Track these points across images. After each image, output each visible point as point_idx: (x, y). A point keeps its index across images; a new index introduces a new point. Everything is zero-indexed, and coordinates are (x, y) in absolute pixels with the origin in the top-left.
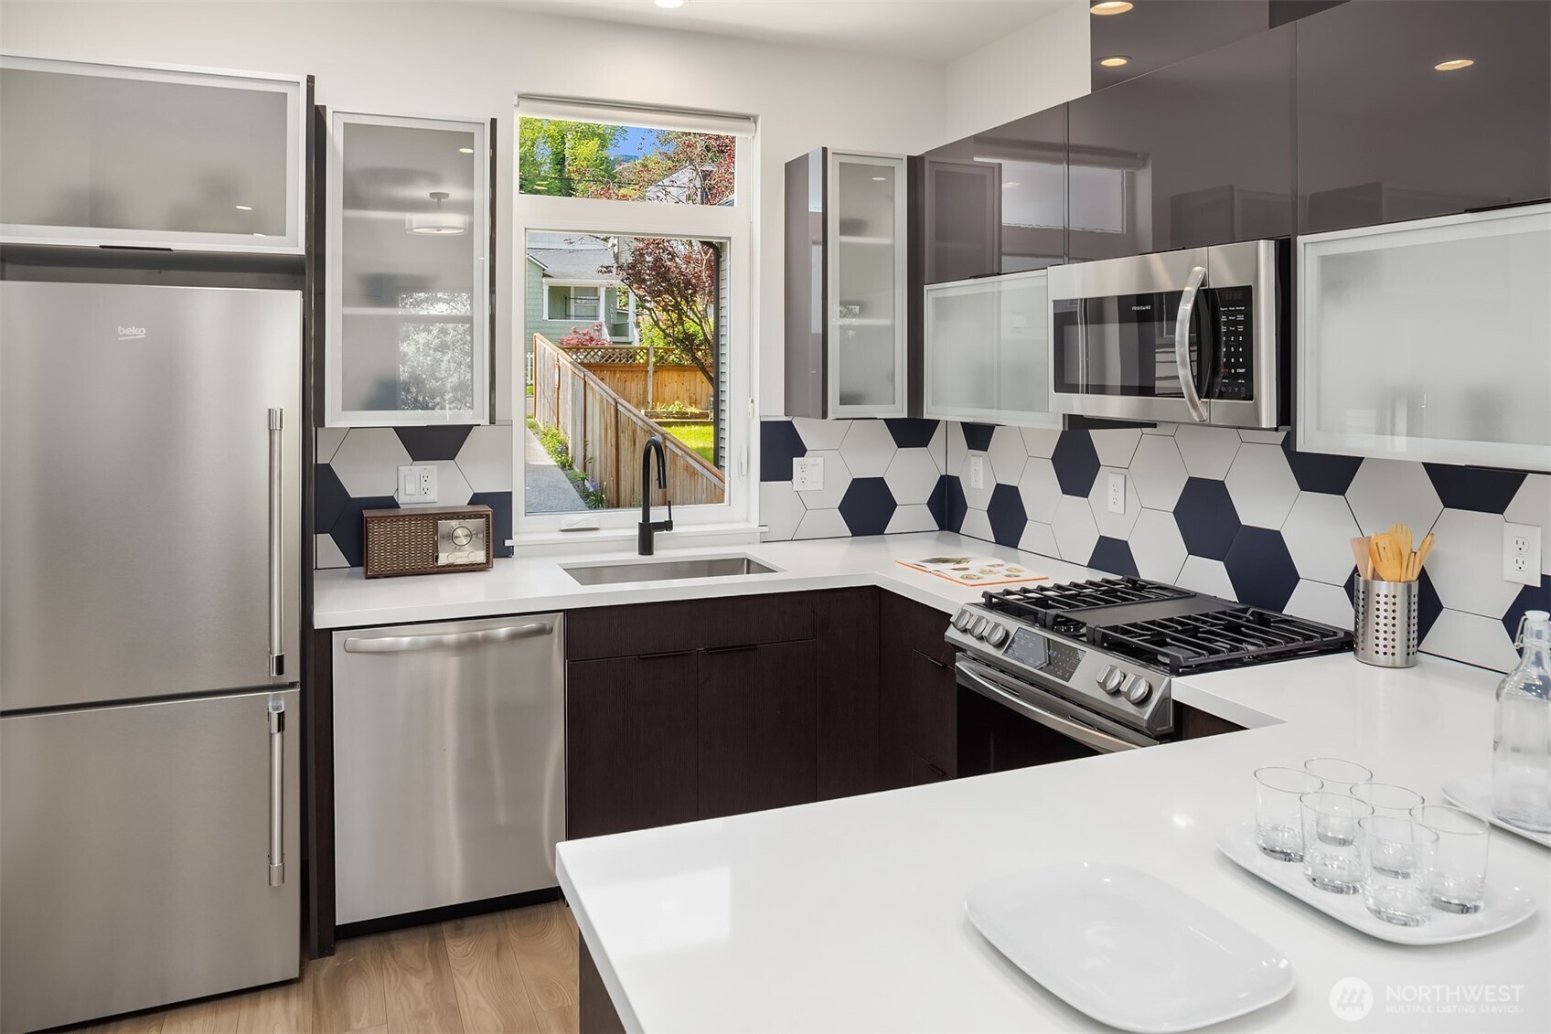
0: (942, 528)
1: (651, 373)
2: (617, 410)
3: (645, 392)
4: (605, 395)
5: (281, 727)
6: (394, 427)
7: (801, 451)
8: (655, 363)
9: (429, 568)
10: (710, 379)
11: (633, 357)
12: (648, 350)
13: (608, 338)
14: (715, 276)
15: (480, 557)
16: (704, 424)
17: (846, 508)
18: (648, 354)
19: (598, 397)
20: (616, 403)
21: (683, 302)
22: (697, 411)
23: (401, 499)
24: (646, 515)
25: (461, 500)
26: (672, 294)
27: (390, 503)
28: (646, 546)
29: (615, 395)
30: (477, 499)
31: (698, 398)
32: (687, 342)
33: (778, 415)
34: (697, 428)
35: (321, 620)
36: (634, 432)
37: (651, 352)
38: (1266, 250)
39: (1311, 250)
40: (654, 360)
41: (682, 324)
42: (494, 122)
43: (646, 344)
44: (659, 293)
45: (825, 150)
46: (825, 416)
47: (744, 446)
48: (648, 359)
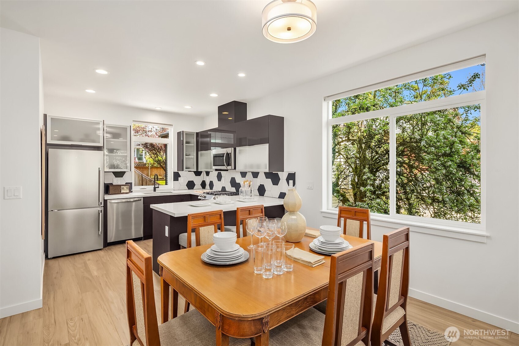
0: (203, 188)
1: (150, 169)
2: (142, 176)
3: (148, 173)
4: (139, 173)
5: (101, 212)
6: (112, 172)
7: (180, 176)
8: (151, 166)
9: (120, 193)
10: (164, 170)
11: (145, 165)
12: (149, 163)
13: (137, 161)
14: (165, 148)
15: (128, 191)
16: (163, 180)
17: (187, 185)
18: (149, 164)
19: (137, 174)
20: (142, 175)
21: (158, 153)
22: (161, 177)
24: (155, 186)
25: (124, 183)
26: (155, 151)
27: (112, 184)
28: (155, 190)
29: (142, 173)
30: (127, 183)
31: (161, 175)
32: (159, 162)
33: (176, 171)
34: (161, 181)
35: (106, 198)
36: (147, 181)
37: (150, 164)
38: (233, 149)
39: (238, 149)
40: (150, 166)
41: (158, 157)
43: (148, 162)
44: (152, 150)
45: (183, 131)
46: (183, 171)
47: (170, 176)
48: (149, 166)
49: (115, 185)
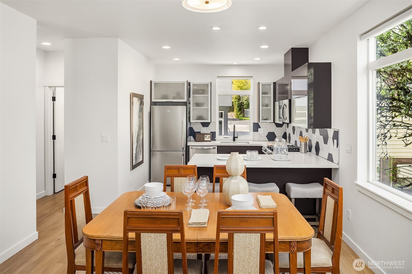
6: (201, 122)
7: (260, 127)
9: (203, 141)
15: (210, 140)
17: (267, 137)
23: (201, 132)
24: (234, 136)
25: (209, 133)
27: (200, 132)
28: (234, 140)
30: (211, 132)
33: (256, 122)
35: (188, 144)
42: (211, 82)
45: (259, 82)
46: (259, 122)
49: (202, 134)
